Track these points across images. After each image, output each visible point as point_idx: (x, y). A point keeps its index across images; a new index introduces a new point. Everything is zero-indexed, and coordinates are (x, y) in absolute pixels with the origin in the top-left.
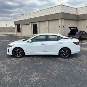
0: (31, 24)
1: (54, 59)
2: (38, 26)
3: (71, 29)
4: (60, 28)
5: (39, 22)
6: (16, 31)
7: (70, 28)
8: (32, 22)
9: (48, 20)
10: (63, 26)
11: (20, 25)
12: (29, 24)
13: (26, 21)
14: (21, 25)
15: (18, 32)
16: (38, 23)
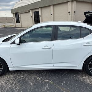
0: (31, 11)
1: (72, 77)
2: (40, 14)
3: (87, 14)
4: (70, 15)
5: (41, 8)
6: (15, 21)
7: (85, 13)
8: (33, 8)
9: (53, 4)
10: (75, 12)
11: (18, 13)
12: (29, 12)
13: (25, 8)
14: (20, 13)
15: (17, 22)
16: (40, 10)
